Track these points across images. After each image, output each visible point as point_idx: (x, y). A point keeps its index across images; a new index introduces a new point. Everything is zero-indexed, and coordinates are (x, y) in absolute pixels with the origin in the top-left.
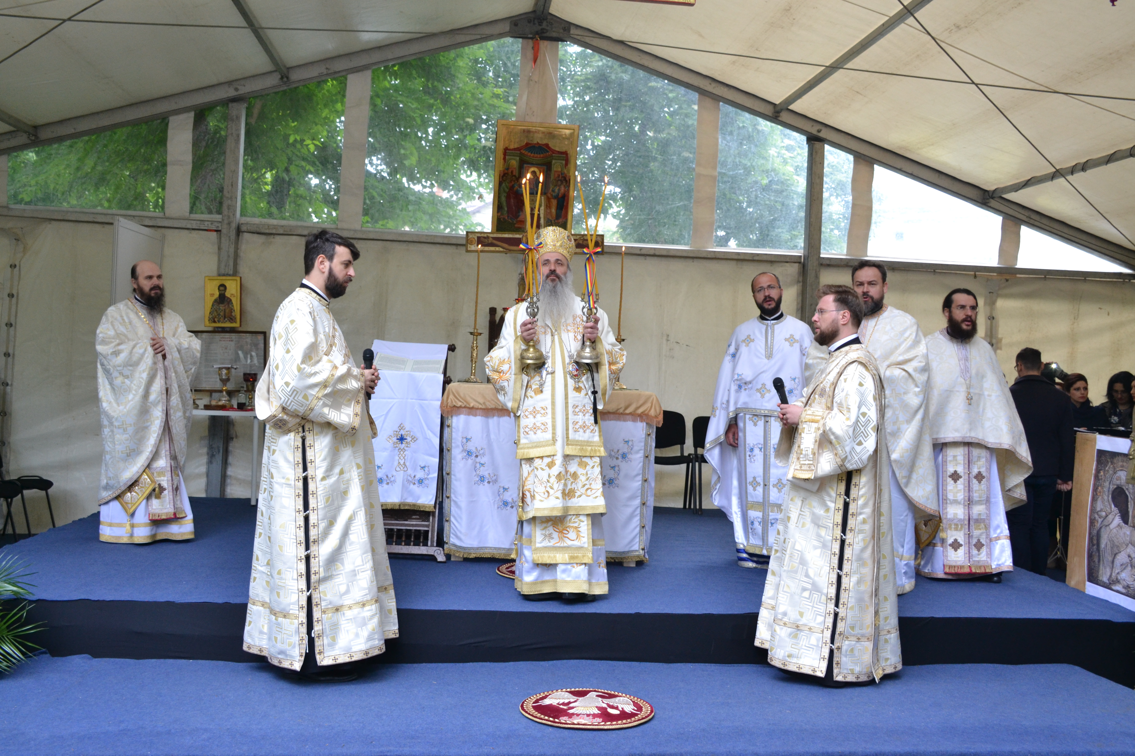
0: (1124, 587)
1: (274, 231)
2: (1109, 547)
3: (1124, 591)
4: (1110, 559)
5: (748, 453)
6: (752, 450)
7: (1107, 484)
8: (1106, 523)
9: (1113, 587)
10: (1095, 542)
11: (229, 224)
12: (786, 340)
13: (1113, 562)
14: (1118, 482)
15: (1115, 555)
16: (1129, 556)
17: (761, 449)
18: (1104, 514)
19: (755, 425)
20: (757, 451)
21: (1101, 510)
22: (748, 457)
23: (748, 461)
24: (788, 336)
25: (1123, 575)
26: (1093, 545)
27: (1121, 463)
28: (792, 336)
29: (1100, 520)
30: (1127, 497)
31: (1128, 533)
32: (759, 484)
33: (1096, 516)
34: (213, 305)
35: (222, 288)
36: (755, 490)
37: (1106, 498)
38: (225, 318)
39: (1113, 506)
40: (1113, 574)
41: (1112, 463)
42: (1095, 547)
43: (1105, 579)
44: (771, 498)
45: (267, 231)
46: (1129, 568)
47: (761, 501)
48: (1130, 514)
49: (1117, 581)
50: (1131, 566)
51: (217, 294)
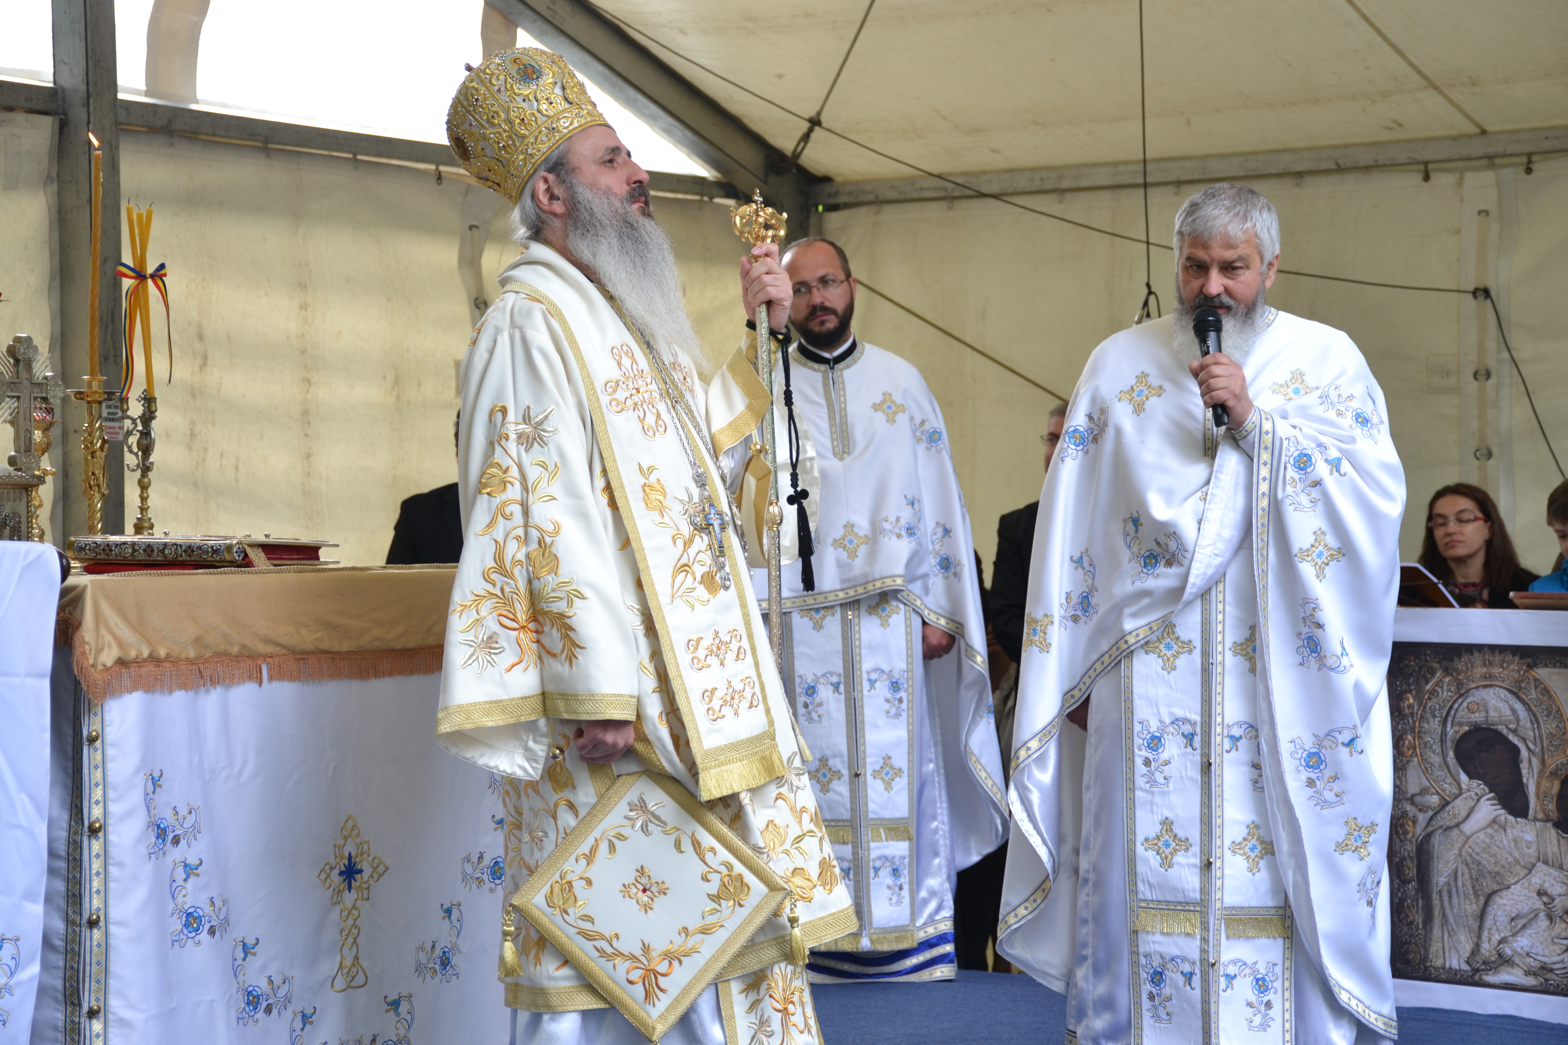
0: (1527, 973)
2: (1464, 878)
3: (1530, 981)
4: (1472, 908)
7: (1434, 725)
8: (1445, 819)
9: (1490, 978)
10: (1411, 873)
13: (1482, 916)
14: (1478, 717)
15: (1489, 898)
16: (1541, 893)
17: (836, 687)
18: (1435, 800)
19: (818, 626)
21: (1424, 792)
25: (1523, 942)
26: (1406, 882)
27: (1480, 670)
28: (887, 395)
29: (1422, 818)
30: (1516, 750)
31: (1530, 836)
33: (1408, 807)
37: (1436, 759)
39: (1464, 777)
40: (1485, 946)
41: (1447, 671)
42: (1412, 886)
43: (1456, 962)
46: (1543, 922)
48: (1531, 790)
49: (1504, 961)
50: (1550, 918)
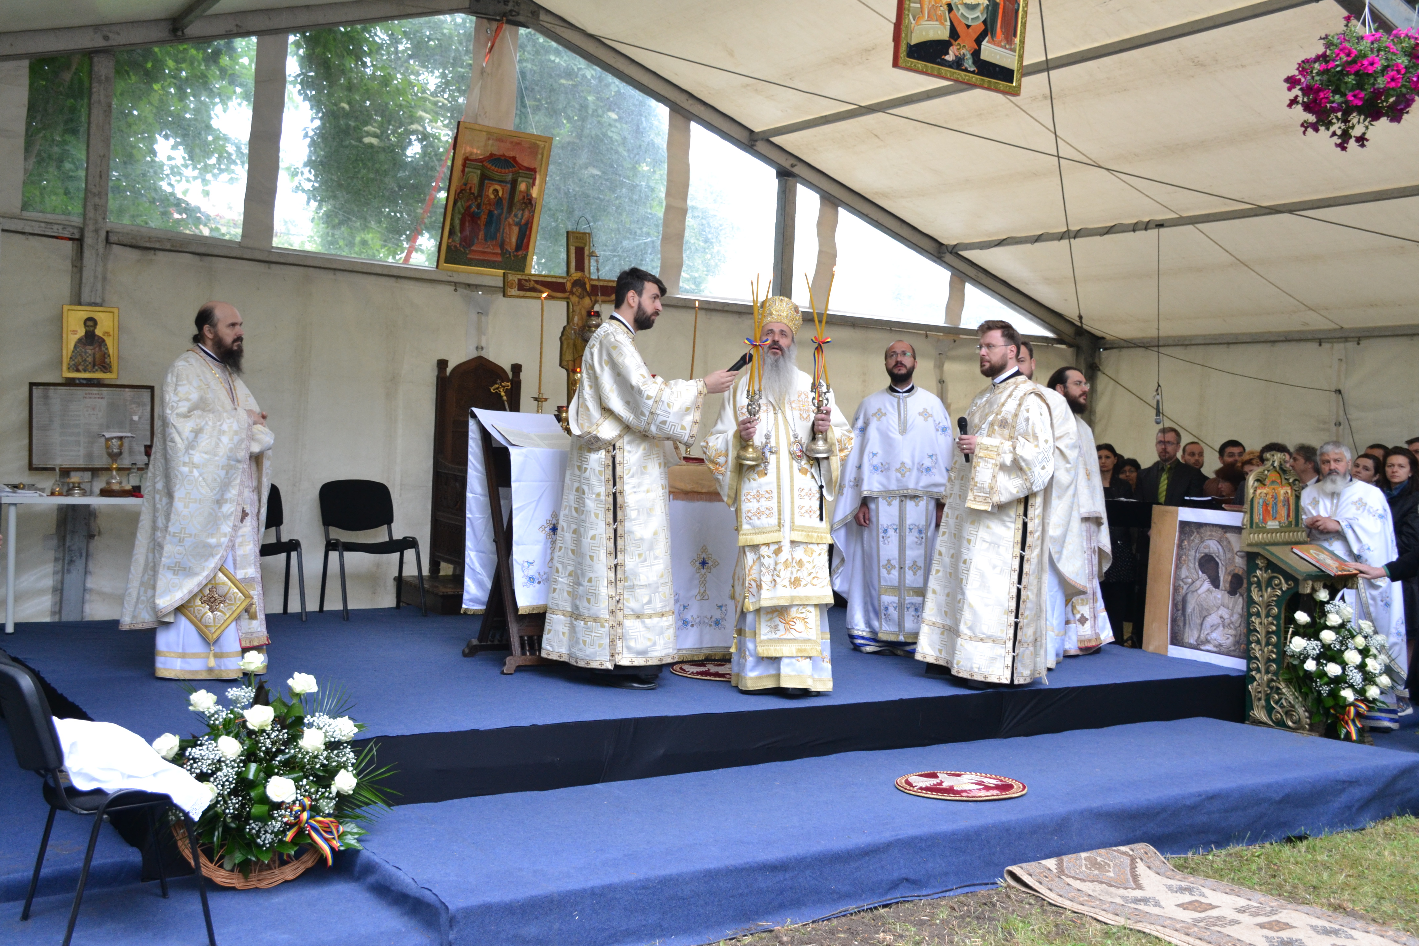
0: (1215, 646)
1: (157, 246)
2: (1197, 610)
3: (1215, 649)
4: (1199, 621)
5: (881, 535)
6: (885, 531)
7: (1192, 552)
8: (1192, 588)
9: (1202, 648)
10: (1180, 607)
11: (96, 231)
12: (920, 414)
13: (1202, 624)
14: (1206, 551)
15: (1204, 618)
16: (1221, 617)
17: (896, 530)
18: (1190, 581)
19: (889, 504)
20: (891, 532)
21: (1187, 577)
22: (881, 539)
23: (881, 543)
24: (921, 410)
25: (1214, 635)
26: (1178, 610)
27: (1209, 533)
28: (925, 410)
29: (1185, 587)
30: (1217, 564)
31: (1219, 596)
32: (894, 567)
33: (1181, 583)
34: (75, 347)
35: (90, 323)
36: (889, 573)
37: (1192, 565)
38: (94, 366)
39: (1200, 573)
40: (1202, 636)
41: (1198, 533)
42: (1180, 612)
43: (1192, 641)
44: (907, 581)
45: (148, 245)
46: (1221, 628)
47: (897, 584)
48: (1222, 579)
49: (1208, 641)
50: (1224, 626)
51: (81, 332)
